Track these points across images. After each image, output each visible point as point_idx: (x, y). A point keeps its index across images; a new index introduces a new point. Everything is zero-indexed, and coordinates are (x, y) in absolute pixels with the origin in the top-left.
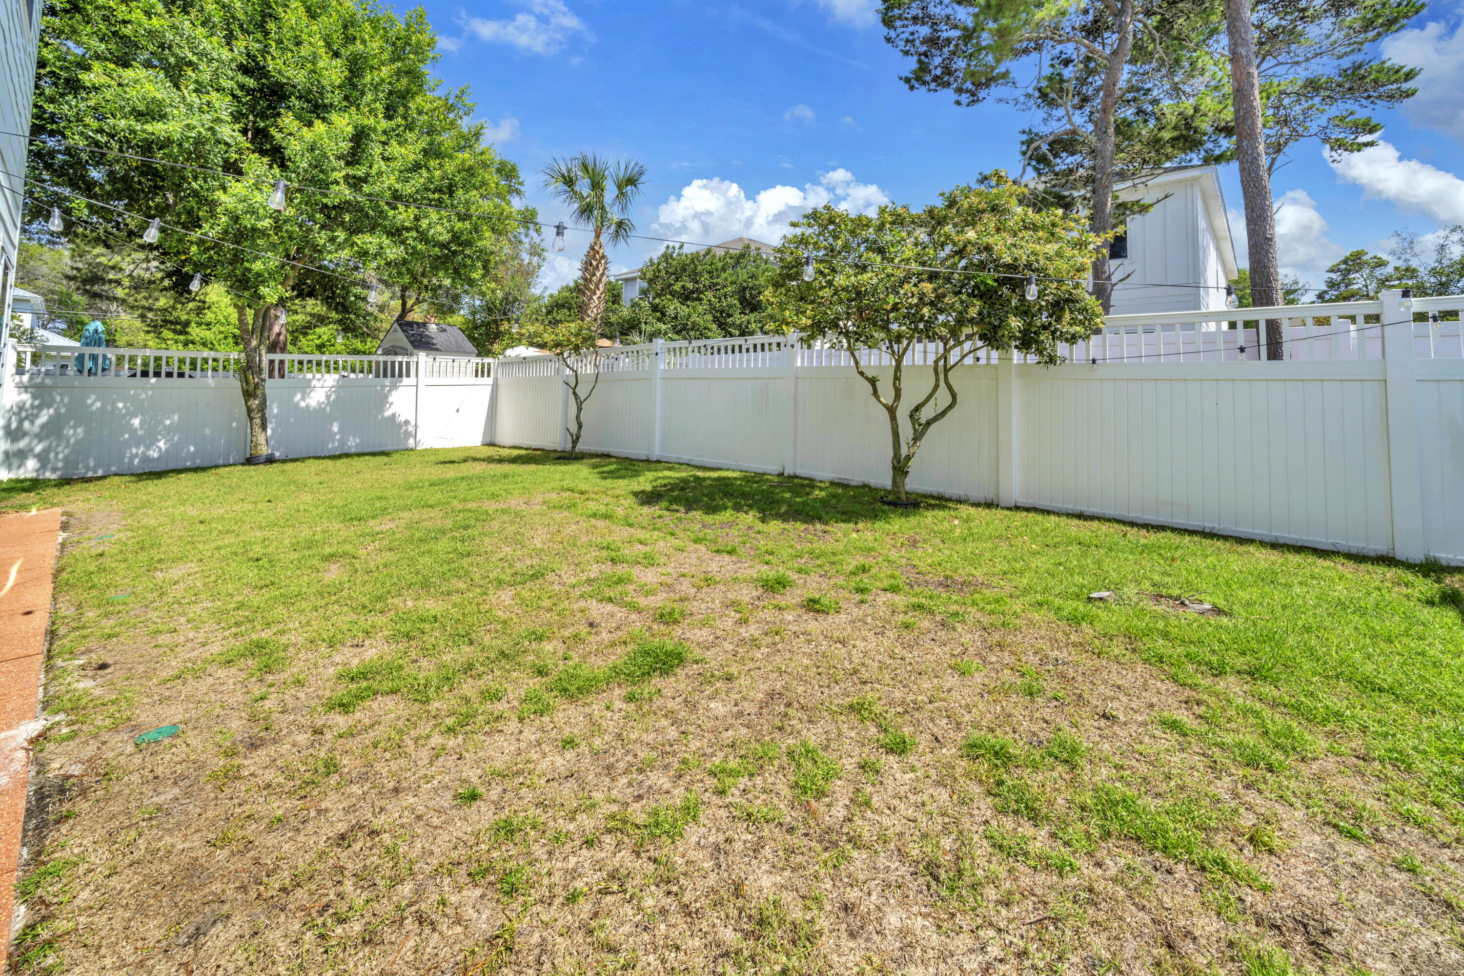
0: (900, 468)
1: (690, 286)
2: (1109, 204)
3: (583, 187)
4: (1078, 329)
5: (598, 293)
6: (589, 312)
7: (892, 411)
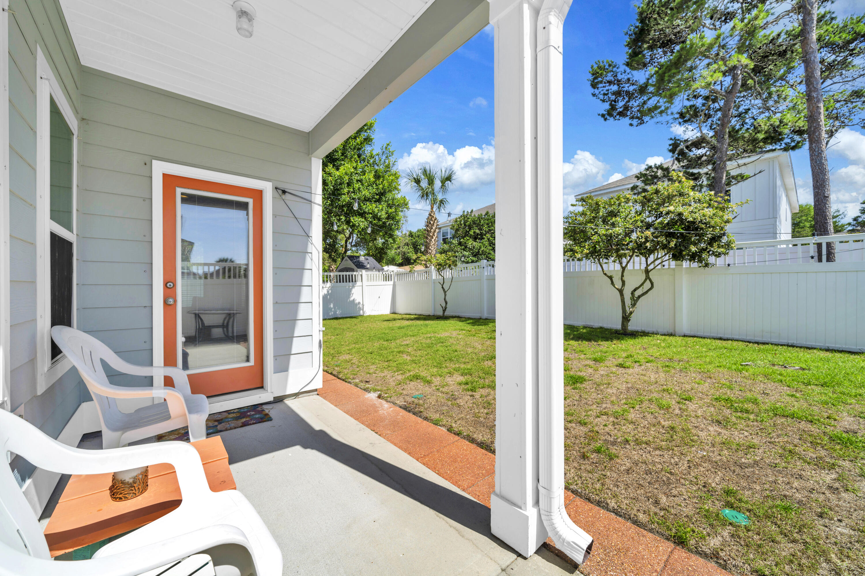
0: (626, 318)
1: (477, 231)
2: (724, 178)
3: (424, 184)
4: (722, 250)
5: (434, 237)
6: (430, 247)
7: (621, 291)
